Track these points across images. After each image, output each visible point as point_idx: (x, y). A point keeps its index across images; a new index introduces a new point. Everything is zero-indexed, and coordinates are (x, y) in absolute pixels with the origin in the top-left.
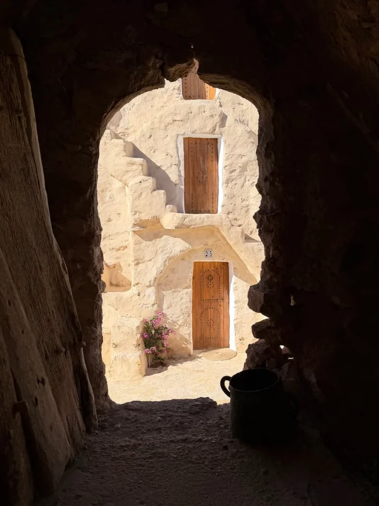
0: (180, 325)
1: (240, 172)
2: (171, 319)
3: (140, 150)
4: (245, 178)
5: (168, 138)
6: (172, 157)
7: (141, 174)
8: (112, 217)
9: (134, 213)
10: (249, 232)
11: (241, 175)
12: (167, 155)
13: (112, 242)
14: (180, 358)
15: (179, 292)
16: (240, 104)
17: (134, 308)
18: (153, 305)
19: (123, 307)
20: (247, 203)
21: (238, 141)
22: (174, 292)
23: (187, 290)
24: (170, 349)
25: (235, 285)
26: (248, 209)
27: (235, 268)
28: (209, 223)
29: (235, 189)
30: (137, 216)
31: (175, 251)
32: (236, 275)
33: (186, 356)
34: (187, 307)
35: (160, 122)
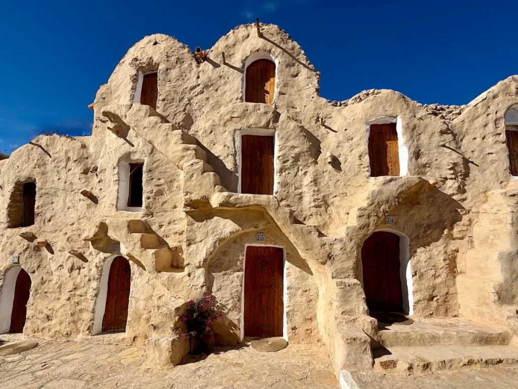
0: (230, 310)
1: (293, 162)
2: (220, 302)
3: (202, 143)
4: (298, 168)
5: (227, 133)
6: (229, 148)
7: (195, 158)
8: (177, 204)
9: (185, 194)
10: (302, 219)
11: (294, 165)
12: (225, 146)
13: (175, 226)
14: (228, 345)
15: (230, 274)
16: (294, 108)
17: (184, 289)
18: (202, 287)
19: (174, 287)
20: (300, 191)
21: (291, 135)
22: (225, 274)
23: (238, 273)
24: (217, 334)
25: (288, 271)
26: (301, 197)
27: (287, 254)
28: (255, 202)
29: (288, 178)
30: (188, 197)
31: (225, 232)
32: (289, 261)
33: (234, 344)
34: (237, 291)
35: (220, 120)
